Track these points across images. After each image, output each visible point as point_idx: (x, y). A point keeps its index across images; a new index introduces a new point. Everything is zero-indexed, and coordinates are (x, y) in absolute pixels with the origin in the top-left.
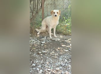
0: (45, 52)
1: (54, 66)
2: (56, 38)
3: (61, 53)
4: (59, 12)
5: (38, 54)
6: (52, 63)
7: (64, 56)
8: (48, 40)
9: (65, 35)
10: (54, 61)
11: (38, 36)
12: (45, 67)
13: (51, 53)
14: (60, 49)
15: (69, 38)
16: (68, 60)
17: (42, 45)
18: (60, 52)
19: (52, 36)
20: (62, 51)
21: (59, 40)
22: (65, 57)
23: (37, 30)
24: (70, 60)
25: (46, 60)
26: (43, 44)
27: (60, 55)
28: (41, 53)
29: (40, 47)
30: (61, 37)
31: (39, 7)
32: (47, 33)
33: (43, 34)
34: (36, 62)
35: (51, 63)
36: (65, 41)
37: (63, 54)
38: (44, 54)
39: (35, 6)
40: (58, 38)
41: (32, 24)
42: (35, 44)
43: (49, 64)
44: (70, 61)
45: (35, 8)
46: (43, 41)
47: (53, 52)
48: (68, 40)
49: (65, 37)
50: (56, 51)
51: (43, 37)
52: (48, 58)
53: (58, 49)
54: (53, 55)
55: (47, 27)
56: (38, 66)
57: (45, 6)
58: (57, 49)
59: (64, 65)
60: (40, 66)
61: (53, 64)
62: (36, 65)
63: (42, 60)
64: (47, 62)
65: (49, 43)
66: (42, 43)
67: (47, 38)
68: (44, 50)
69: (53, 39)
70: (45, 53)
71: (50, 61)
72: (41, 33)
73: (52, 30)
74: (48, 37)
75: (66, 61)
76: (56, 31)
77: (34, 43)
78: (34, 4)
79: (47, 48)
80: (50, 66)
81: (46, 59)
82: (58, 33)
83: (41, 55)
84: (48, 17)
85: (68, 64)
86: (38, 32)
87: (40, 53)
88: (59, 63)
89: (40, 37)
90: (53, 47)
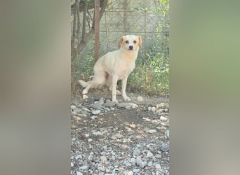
0: (99, 133)
1: (119, 166)
2: (127, 101)
3: (138, 137)
4: (138, 41)
5: (83, 138)
6: (114, 159)
7: (145, 144)
8: (109, 107)
9: (150, 94)
10: (121, 155)
11: (85, 97)
12: (96, 169)
13: (113, 137)
14: (136, 128)
15: (159, 103)
16: (154, 153)
17: (93, 117)
18: (137, 134)
19: (119, 96)
20: (141, 132)
21: (134, 106)
22: (148, 146)
23: (83, 83)
24: (160, 152)
25: (102, 153)
26: (96, 115)
27: (136, 142)
28: (90, 137)
29: (88, 123)
30: (140, 99)
31: (87, 28)
32: (105, 90)
33: (95, 93)
34: (77, 158)
35: (112, 160)
36: (149, 108)
37: (144, 140)
38: (96, 138)
39: (79, 27)
40: (133, 102)
42: (77, 116)
43: (107, 163)
44: (160, 156)
45: (78, 32)
46: (96, 109)
47: (119, 135)
48: (155, 107)
49: (149, 100)
50: (125, 131)
51: (96, 100)
52: (105, 147)
53: (132, 128)
54: (118, 140)
55: (107, 76)
56: (82, 167)
57: (101, 27)
58: (129, 127)
59: (143, 164)
60: (85, 167)
61: (117, 163)
62: (75, 165)
63: (92, 153)
64: (102, 158)
65: (110, 113)
66: (94, 112)
67: (105, 102)
68: (97, 129)
69: (120, 105)
70: (98, 136)
71: (111, 155)
72: (91, 91)
73: (119, 83)
74: (109, 101)
75: (150, 154)
76: (128, 85)
77: (74, 113)
79: (105, 126)
80: (110, 167)
81: (102, 151)
82: (132, 90)
83: (90, 140)
84: (109, 53)
85: (153, 162)
86: (85, 88)
87: (87, 135)
88: (133, 160)
89: (89, 99)
90: (120, 123)
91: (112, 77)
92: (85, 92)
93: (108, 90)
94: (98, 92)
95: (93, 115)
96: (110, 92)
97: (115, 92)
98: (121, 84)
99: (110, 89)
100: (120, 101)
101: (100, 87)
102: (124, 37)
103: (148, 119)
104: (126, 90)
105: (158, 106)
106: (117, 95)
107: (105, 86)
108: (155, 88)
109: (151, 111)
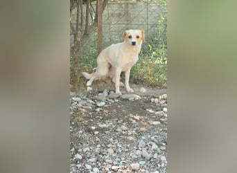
0: (104, 125)
1: (126, 158)
2: (130, 93)
3: (143, 129)
4: (140, 36)
5: (89, 131)
6: (120, 151)
7: (149, 136)
8: (113, 99)
9: (153, 86)
10: (127, 148)
11: (89, 89)
12: (104, 161)
13: (119, 130)
14: (141, 120)
15: (161, 94)
16: (159, 145)
17: (98, 110)
18: (141, 125)
19: (123, 88)
20: (145, 124)
21: (138, 97)
22: (153, 138)
23: (86, 75)
24: (164, 144)
25: (108, 146)
26: (100, 107)
27: (140, 134)
28: (96, 130)
29: (93, 115)
30: (143, 90)
31: (90, 21)
32: (109, 82)
33: (100, 85)
34: (85, 150)
35: (118, 153)
36: (152, 100)
37: (148, 132)
38: (102, 130)
39: (82, 20)
40: (136, 94)
41: (74, 61)
42: (82, 108)
43: (114, 155)
44: (164, 148)
45: (81, 25)
46: (100, 101)
47: (124, 127)
48: (158, 98)
49: (152, 92)
50: (130, 125)
51: (100, 92)
52: (111, 139)
53: (136, 120)
54: (124, 132)
55: (110, 67)
56: (90, 160)
57: (104, 19)
58: (134, 119)
59: (149, 156)
60: (93, 160)
61: (124, 155)
62: (83, 158)
63: (99, 146)
64: (109, 150)
65: (115, 105)
66: (99, 105)
67: (109, 94)
68: (103, 121)
69: (124, 97)
70: (104, 128)
71: (117, 147)
72: (95, 83)
73: (123, 74)
74: (112, 92)
75: (155, 146)
76: (131, 77)
77: (80, 105)
78: (78, 14)
79: (110, 118)
80: (117, 159)
81: (108, 144)
82: (135, 81)
83: (96, 133)
85: (158, 154)
86: (88, 80)
87: (93, 128)
88: (138, 152)
89: (93, 91)
90: (124, 115)
91: (115, 69)
92: (89, 83)
93: (112, 82)
94: (102, 84)
95: (98, 107)
96: (113, 84)
97: (118, 83)
98: (124, 76)
99: (113, 80)
100: (124, 92)
101: (104, 79)
102: (127, 31)
103: (151, 111)
104: (130, 82)
105: (160, 97)
106: (121, 87)
107: (109, 78)
108: (157, 79)
109: (154, 102)
